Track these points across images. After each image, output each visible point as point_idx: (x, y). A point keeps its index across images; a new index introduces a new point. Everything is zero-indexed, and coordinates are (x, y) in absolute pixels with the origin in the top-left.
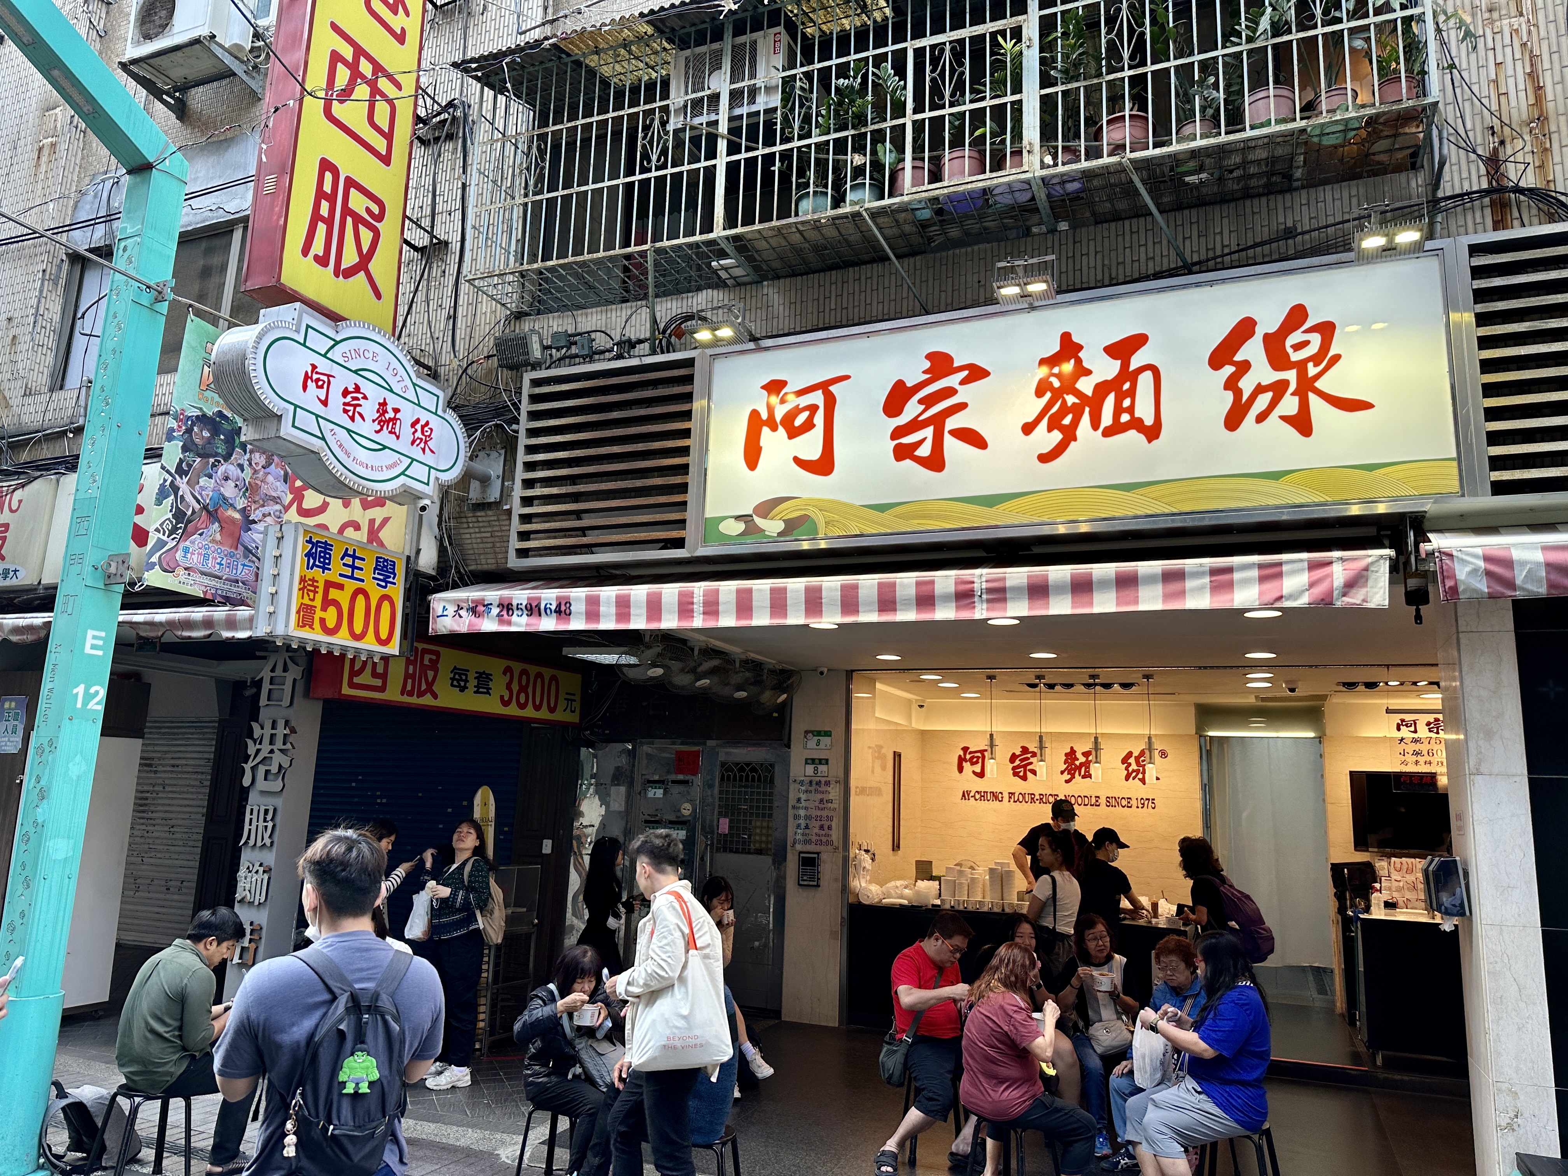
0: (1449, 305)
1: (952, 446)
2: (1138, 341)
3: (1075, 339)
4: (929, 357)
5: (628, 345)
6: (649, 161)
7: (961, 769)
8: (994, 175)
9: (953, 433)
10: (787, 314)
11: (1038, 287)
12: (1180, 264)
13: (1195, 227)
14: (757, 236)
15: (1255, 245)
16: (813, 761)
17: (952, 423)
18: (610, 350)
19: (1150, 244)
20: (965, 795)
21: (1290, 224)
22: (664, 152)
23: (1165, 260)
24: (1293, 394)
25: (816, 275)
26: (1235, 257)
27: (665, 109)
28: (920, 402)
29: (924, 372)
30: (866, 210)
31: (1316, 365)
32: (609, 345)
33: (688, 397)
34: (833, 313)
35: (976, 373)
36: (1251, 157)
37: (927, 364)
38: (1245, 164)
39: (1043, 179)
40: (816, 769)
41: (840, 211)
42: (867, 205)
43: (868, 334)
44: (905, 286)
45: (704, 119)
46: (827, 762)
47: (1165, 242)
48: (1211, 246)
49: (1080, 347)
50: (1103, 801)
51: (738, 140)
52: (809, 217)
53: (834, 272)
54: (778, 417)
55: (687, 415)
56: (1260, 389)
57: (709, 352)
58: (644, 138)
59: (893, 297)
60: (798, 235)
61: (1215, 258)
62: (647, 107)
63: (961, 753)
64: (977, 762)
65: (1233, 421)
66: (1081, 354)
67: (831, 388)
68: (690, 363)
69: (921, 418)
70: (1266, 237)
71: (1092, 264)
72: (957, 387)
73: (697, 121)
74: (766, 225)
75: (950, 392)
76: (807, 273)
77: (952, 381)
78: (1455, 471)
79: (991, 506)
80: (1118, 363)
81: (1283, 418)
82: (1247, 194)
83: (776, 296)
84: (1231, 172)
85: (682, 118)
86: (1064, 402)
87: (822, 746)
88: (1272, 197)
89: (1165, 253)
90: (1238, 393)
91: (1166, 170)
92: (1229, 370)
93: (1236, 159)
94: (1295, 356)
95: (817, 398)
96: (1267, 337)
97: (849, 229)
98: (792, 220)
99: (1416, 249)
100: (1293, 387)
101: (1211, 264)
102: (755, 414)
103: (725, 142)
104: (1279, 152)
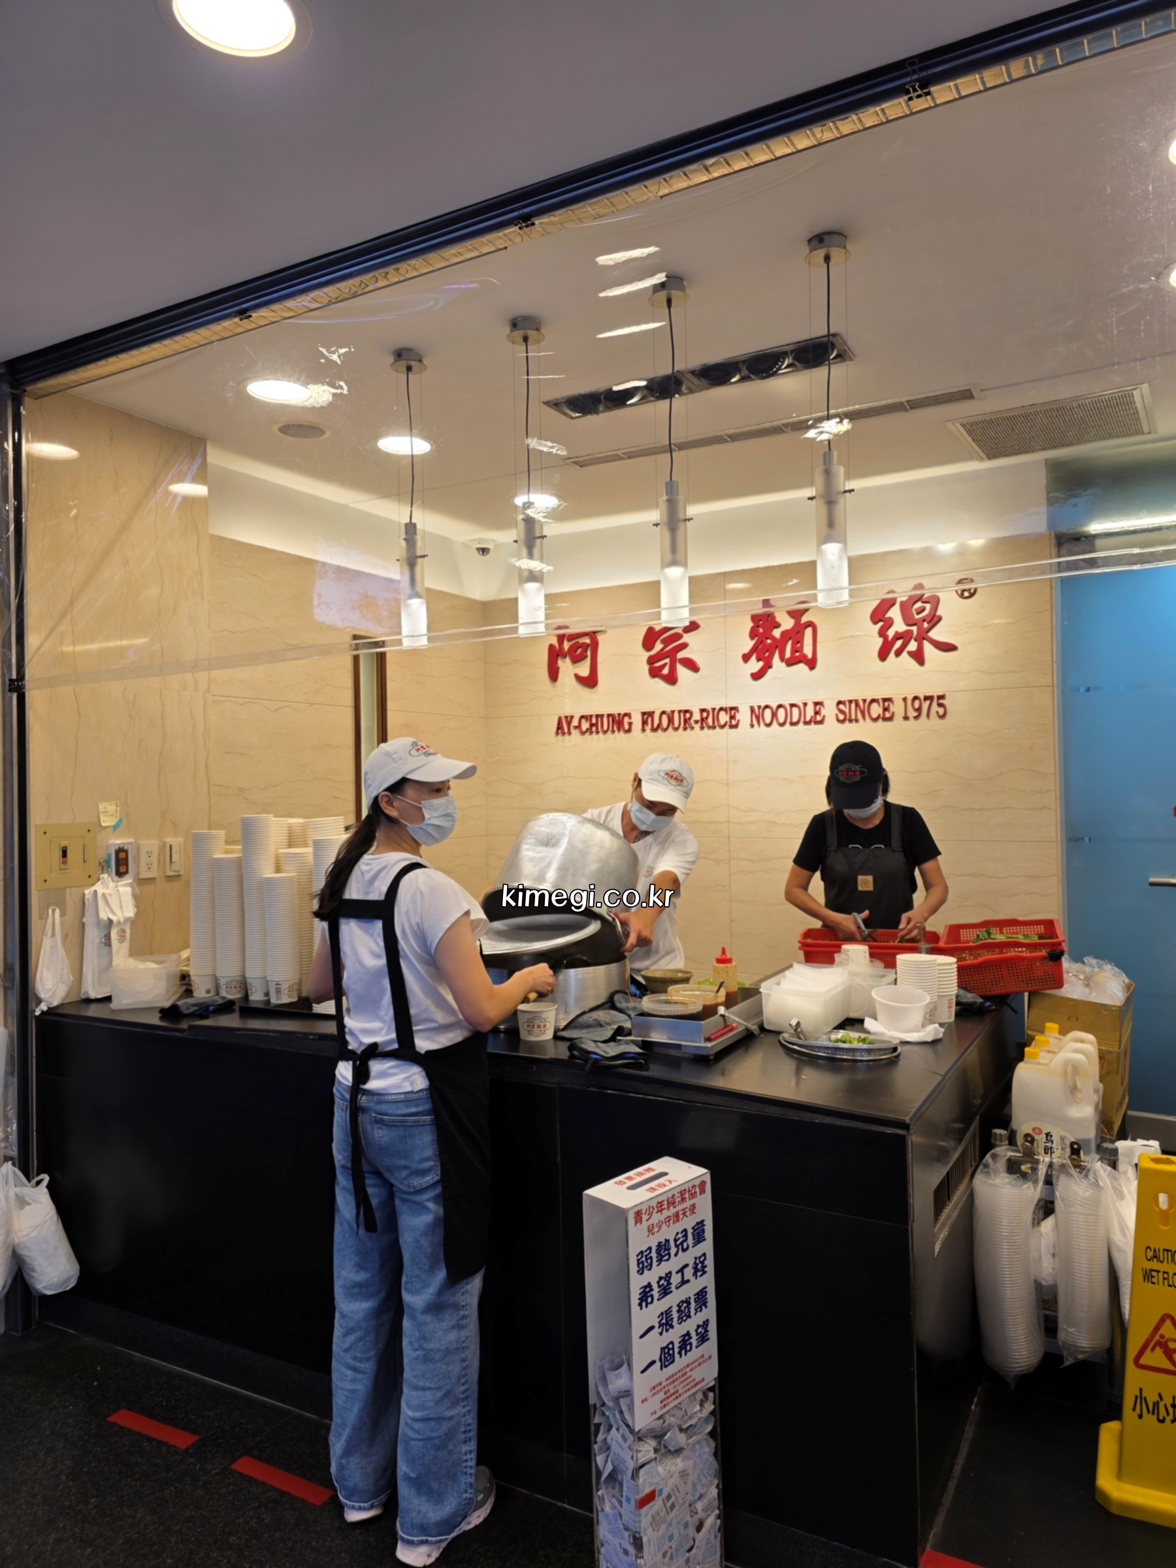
7: (554, 674)
20: (563, 726)
50: (830, 711)
63: (555, 641)
64: (583, 657)
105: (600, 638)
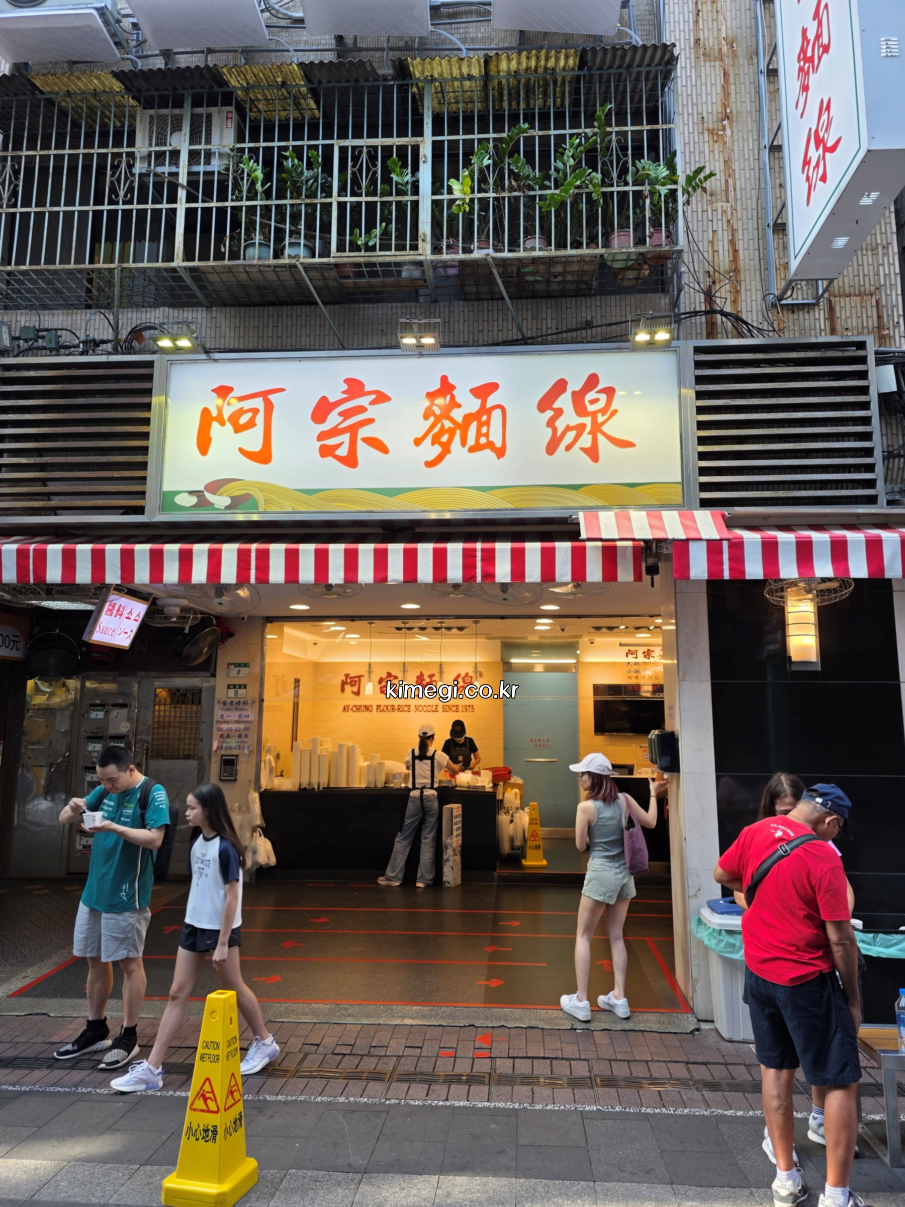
0: (681, 384)
1: (363, 449)
2: (493, 387)
3: (451, 380)
4: (347, 381)
5: (92, 345)
6: (117, 196)
7: (343, 690)
8: (398, 253)
9: (365, 440)
10: (232, 335)
11: (428, 340)
12: (520, 337)
13: (530, 312)
14: (211, 270)
15: (566, 332)
16: (234, 686)
17: (363, 432)
18: (78, 346)
19: (500, 320)
20: (346, 709)
21: (589, 318)
22: (131, 190)
23: (510, 333)
24: (589, 433)
25: (257, 308)
26: (555, 337)
27: (131, 155)
28: (340, 414)
29: (343, 392)
30: (301, 264)
31: (603, 415)
32: (77, 342)
33: (149, 392)
34: (270, 339)
35: (381, 398)
36: (568, 269)
37: (345, 387)
38: (562, 274)
39: (432, 261)
40: (236, 693)
41: (281, 261)
42: (302, 260)
43: (300, 359)
44: (327, 326)
45: (166, 169)
46: (245, 686)
47: (510, 320)
48: (539, 327)
49: (454, 387)
50: (440, 708)
51: (195, 193)
52: (255, 262)
53: (271, 308)
54: (226, 414)
55: (148, 407)
56: (568, 429)
57: (167, 357)
58: (112, 176)
59: (317, 333)
60: (245, 274)
61: (542, 336)
62: (116, 150)
63: (344, 678)
64: (355, 685)
65: (551, 448)
66: (454, 392)
67: (270, 397)
68: (150, 364)
69: (340, 427)
70: (574, 327)
71: (461, 329)
72: (367, 406)
73: (159, 170)
74: (220, 263)
75: (362, 409)
76: (249, 306)
77: (364, 401)
78: (680, 491)
79: (391, 496)
80: (479, 401)
81: (583, 449)
82: (564, 294)
83: (223, 320)
84: (556, 277)
85: (146, 165)
86: (443, 426)
87: (241, 674)
88: (579, 298)
89: (510, 328)
90: (555, 430)
91: (515, 269)
92: (549, 413)
93: (559, 268)
94: (591, 408)
95: (258, 403)
96: (574, 394)
97: (286, 275)
98: (241, 262)
99: (666, 347)
100: (588, 428)
101: (539, 339)
102: (206, 412)
103: (184, 192)
104: (586, 268)
105: (362, 679)
